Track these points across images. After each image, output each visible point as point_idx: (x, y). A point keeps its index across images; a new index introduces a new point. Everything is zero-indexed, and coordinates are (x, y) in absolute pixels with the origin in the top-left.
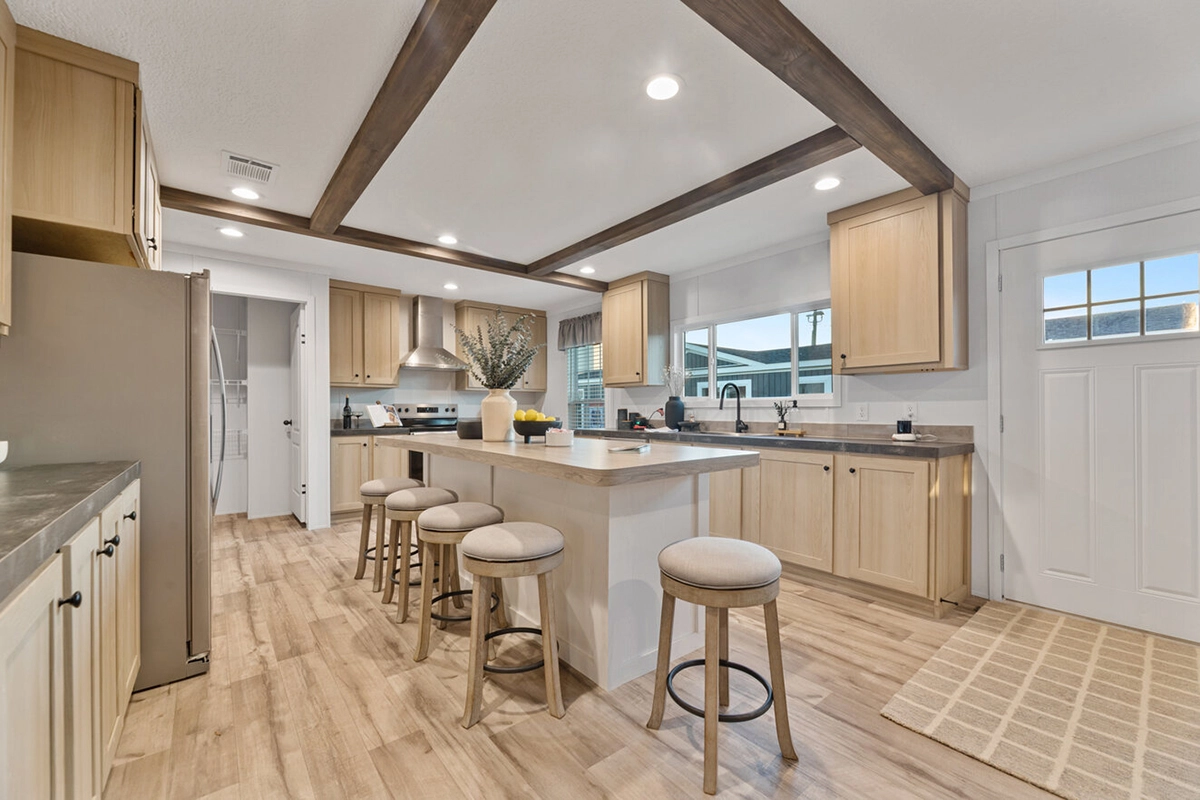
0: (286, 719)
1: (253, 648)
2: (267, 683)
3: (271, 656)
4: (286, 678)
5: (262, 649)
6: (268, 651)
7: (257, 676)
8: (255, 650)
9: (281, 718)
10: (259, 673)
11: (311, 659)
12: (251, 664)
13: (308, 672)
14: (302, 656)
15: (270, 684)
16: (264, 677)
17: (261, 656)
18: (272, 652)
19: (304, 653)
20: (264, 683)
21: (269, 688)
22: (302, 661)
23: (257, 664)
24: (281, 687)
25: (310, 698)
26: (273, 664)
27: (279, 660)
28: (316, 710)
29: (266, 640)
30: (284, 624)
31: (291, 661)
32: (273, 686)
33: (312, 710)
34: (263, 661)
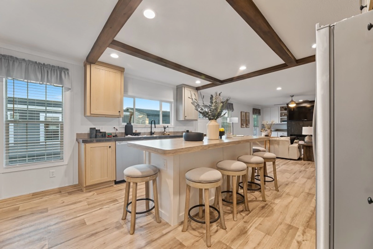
0: (309, 212)
1: (304, 243)
2: (308, 224)
3: (299, 233)
4: (301, 221)
5: (300, 239)
6: (299, 236)
7: (310, 228)
8: (303, 241)
9: (310, 213)
10: (308, 229)
11: (288, 221)
12: (309, 235)
13: (293, 218)
14: (290, 224)
15: (307, 223)
16: (307, 227)
17: (303, 235)
18: (298, 233)
19: (288, 224)
20: (309, 224)
21: (308, 222)
22: (292, 222)
23: (307, 233)
24: (305, 219)
25: (300, 212)
26: (301, 229)
27: (298, 229)
28: (301, 208)
29: (296, 242)
30: (280, 245)
31: (294, 225)
32: (307, 222)
33: (302, 209)
34: (304, 233)
